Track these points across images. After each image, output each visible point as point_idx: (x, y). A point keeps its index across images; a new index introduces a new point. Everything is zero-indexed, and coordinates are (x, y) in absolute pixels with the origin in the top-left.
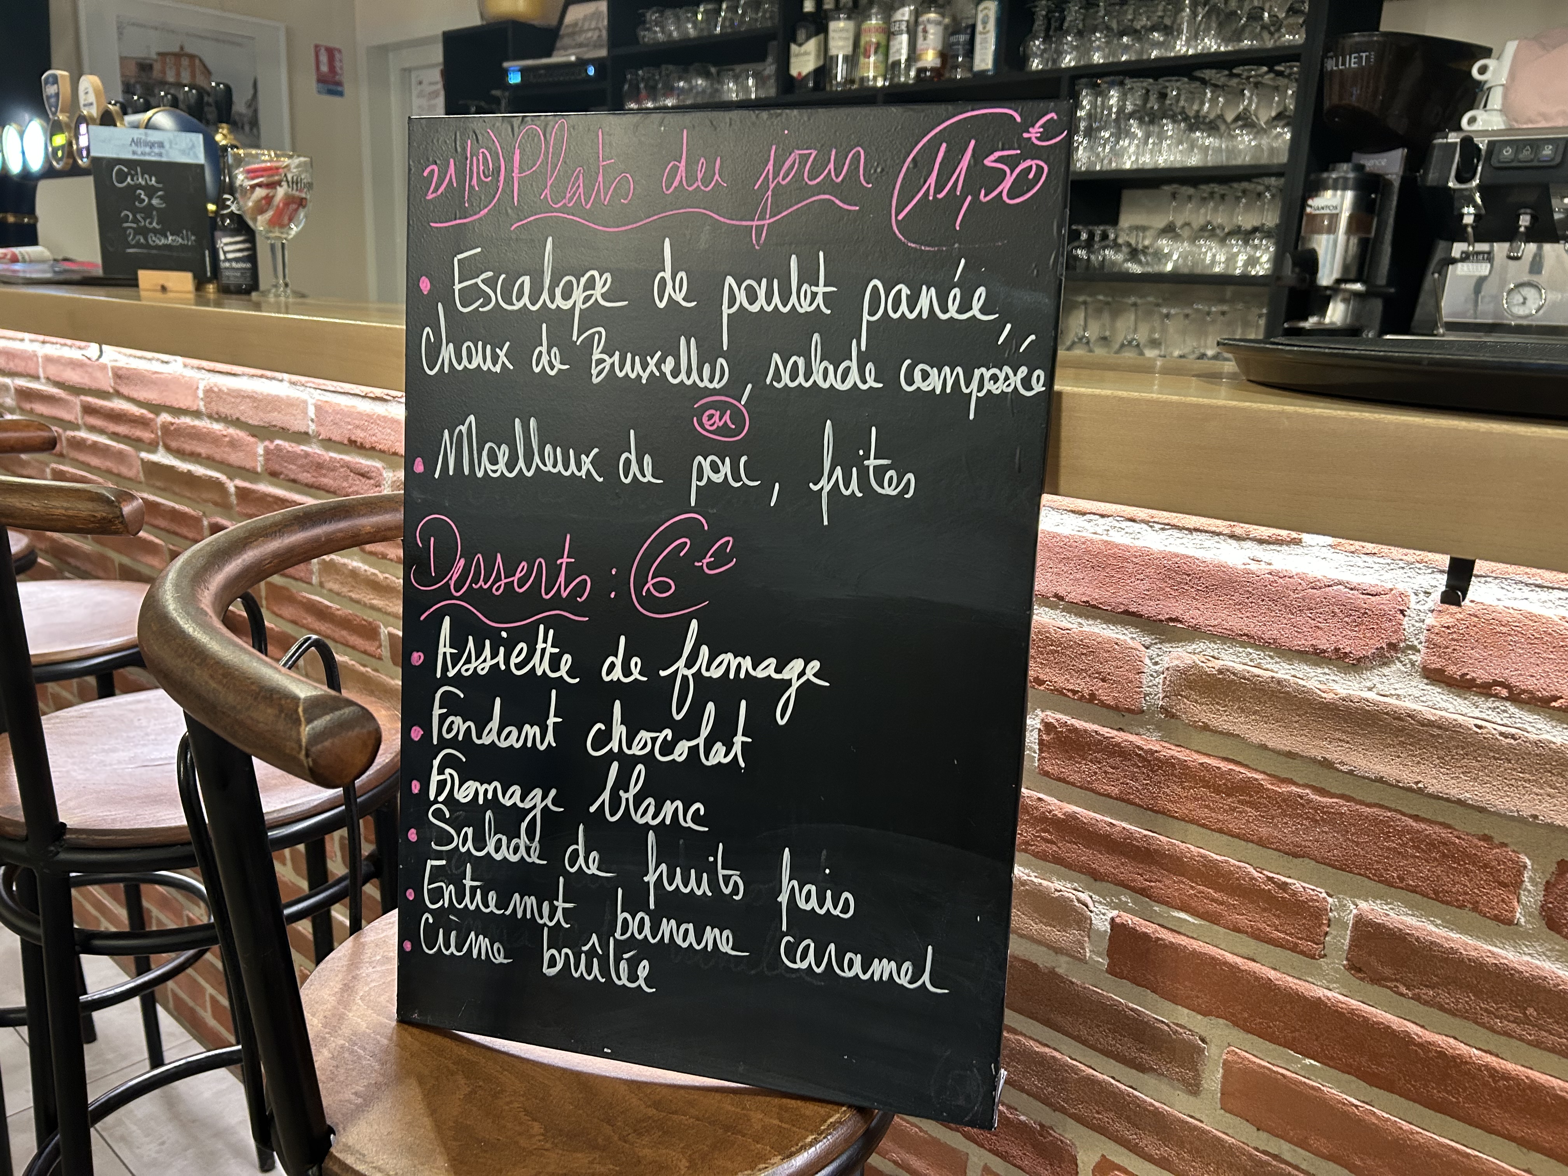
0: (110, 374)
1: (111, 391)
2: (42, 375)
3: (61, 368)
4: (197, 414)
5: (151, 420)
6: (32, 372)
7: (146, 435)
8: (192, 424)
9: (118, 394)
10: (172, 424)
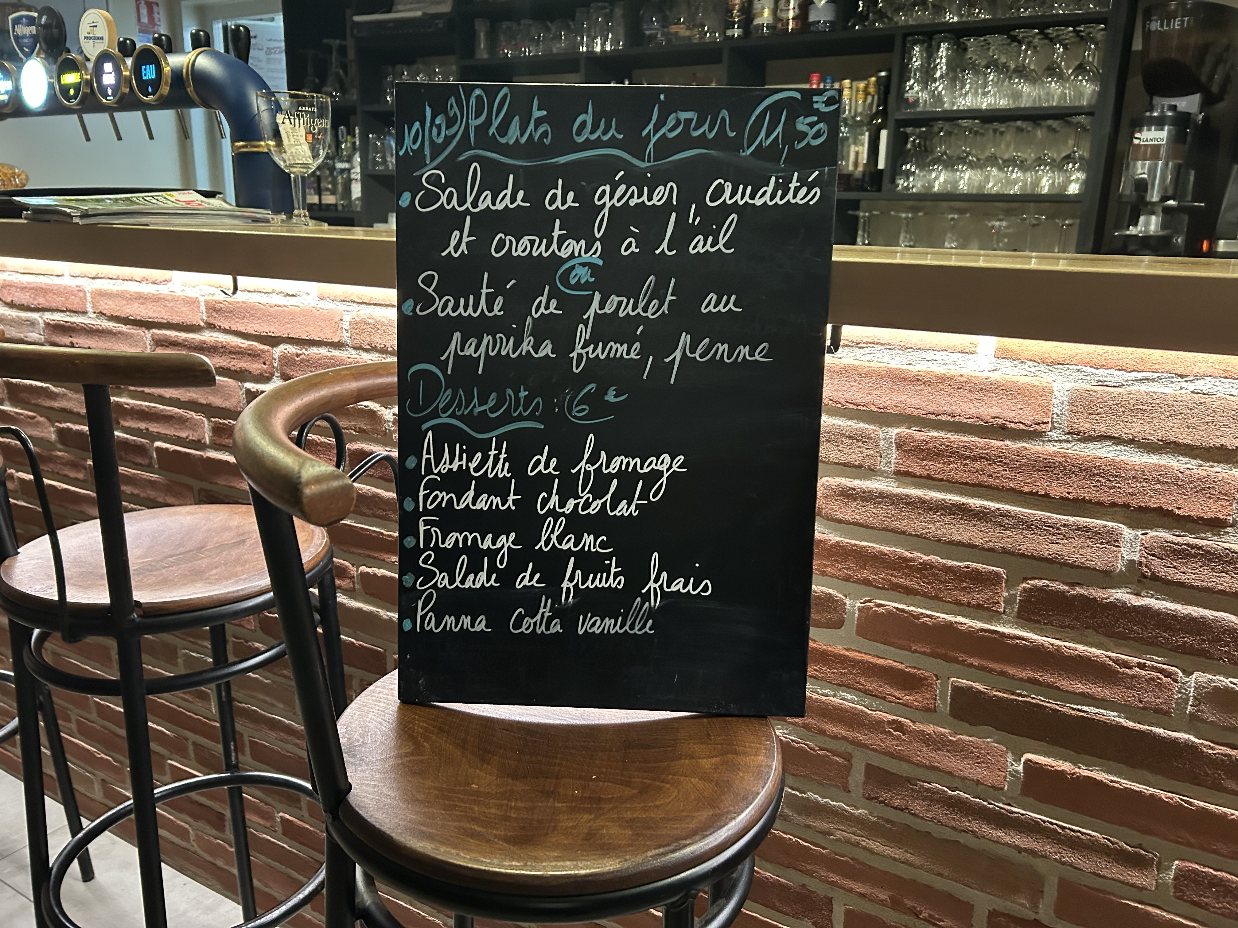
0: (203, 308)
1: (202, 324)
2: (90, 310)
3: (124, 302)
4: (338, 345)
5: (263, 351)
6: (75, 307)
7: (255, 367)
8: (329, 354)
9: (211, 326)
10: (298, 355)
